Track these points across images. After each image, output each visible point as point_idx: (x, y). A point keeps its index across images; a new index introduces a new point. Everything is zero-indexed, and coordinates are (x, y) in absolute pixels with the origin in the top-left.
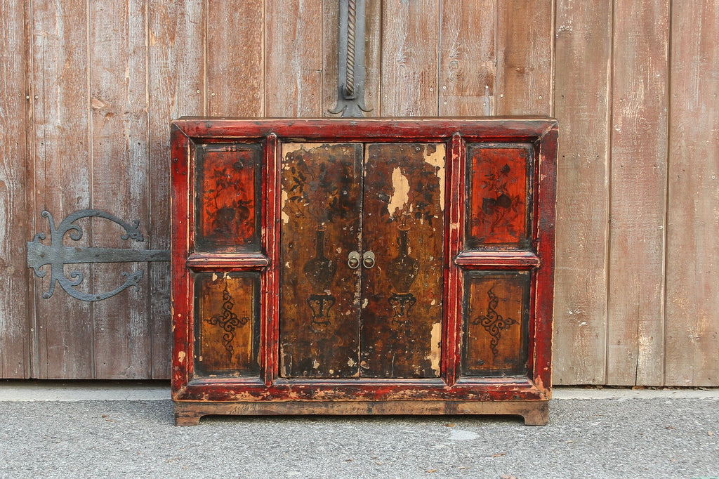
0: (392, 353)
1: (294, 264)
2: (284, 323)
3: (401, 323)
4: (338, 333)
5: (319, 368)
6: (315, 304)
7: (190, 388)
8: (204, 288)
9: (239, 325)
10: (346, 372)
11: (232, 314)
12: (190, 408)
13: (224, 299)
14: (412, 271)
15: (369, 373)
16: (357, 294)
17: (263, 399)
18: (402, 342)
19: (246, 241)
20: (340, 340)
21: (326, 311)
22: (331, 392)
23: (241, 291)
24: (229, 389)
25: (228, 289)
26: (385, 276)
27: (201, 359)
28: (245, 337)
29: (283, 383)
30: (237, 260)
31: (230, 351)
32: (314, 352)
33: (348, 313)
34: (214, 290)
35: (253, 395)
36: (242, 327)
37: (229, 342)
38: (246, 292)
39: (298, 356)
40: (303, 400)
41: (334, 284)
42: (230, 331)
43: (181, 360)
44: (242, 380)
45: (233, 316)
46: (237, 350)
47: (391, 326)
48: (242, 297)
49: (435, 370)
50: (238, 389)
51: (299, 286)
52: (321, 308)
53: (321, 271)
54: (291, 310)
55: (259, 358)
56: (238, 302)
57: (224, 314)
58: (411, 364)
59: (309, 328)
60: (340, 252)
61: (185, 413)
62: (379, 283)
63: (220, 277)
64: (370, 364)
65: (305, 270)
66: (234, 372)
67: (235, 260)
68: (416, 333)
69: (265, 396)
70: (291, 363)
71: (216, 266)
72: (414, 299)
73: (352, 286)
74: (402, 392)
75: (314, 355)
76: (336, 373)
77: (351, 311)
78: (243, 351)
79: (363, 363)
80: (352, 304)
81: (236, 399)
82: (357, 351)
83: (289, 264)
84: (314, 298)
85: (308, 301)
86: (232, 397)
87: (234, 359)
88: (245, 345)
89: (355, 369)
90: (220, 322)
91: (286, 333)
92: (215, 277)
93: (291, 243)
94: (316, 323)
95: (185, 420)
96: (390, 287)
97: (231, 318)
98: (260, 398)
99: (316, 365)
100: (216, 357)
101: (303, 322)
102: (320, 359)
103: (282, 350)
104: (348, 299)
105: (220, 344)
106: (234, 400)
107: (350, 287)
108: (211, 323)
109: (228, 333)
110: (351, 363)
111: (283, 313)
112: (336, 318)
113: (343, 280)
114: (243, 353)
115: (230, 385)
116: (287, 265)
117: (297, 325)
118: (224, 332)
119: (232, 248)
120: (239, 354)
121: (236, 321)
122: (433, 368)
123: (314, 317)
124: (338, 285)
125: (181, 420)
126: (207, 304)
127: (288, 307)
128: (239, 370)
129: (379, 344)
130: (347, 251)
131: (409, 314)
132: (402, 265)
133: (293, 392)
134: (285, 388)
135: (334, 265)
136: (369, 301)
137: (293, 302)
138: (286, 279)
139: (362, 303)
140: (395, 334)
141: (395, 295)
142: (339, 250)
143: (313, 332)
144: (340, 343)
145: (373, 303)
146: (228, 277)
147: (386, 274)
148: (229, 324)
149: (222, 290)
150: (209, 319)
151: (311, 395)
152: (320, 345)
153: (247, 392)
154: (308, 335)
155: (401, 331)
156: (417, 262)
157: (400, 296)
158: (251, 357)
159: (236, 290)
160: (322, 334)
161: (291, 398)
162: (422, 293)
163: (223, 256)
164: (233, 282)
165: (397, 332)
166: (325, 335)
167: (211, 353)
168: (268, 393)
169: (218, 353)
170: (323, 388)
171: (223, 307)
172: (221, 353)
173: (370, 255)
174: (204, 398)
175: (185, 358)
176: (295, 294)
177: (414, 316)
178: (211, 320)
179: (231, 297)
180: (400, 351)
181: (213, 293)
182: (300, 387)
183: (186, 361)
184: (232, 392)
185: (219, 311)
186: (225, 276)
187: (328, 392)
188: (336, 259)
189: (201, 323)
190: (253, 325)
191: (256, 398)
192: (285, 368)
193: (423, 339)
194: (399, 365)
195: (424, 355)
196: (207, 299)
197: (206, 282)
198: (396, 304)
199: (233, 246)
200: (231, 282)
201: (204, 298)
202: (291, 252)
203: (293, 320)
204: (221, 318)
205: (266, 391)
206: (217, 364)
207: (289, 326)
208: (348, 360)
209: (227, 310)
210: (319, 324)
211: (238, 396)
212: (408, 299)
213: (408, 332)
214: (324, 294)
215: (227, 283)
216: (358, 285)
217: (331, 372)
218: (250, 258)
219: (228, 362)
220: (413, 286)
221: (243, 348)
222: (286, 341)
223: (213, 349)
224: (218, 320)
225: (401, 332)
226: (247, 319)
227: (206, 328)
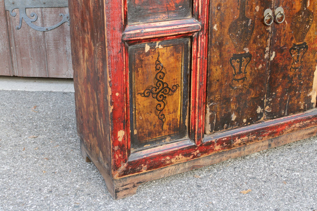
0: (288, 96)
1: (221, 26)
2: (211, 84)
3: (296, 68)
4: (252, 86)
5: (236, 120)
6: (236, 63)
7: (130, 164)
8: (137, 61)
9: (170, 93)
10: (255, 118)
11: (163, 83)
12: (129, 181)
13: (157, 69)
14: (308, 23)
15: (271, 116)
16: (267, 49)
17: (194, 157)
18: (295, 84)
19: (177, 6)
20: (253, 91)
21: (244, 68)
22: (246, 138)
23: (172, 60)
24: (164, 155)
25: (160, 59)
26: (289, 28)
27: (135, 132)
28: (175, 103)
29: (209, 139)
30: (173, 27)
31: (162, 120)
32: (233, 106)
33: (260, 66)
34: (146, 62)
35: (185, 155)
36: (172, 94)
37: (161, 111)
38: (177, 60)
39: (220, 113)
40: (225, 150)
41: (252, 41)
42: (162, 101)
43: (120, 140)
44: (175, 144)
45: (165, 86)
46: (168, 118)
47: (289, 72)
48: (173, 65)
49: (313, 103)
50: (173, 154)
51: (223, 47)
52: (240, 66)
53: (242, 31)
54: (217, 72)
55: (187, 121)
56: (169, 71)
57: (157, 85)
58: (298, 102)
59: (231, 86)
60: (258, 10)
61: (125, 187)
62: (284, 36)
63: (153, 47)
64: (272, 107)
65: (230, 31)
66: (165, 138)
67: (170, 28)
68: (305, 76)
69: (195, 154)
70: (215, 120)
71: (152, 36)
72: (307, 47)
73: (265, 42)
74: (294, 126)
75: (233, 110)
76: (248, 121)
77: (263, 65)
78: (174, 117)
79: (268, 107)
80: (263, 58)
81: (171, 163)
82: (264, 99)
83: (217, 27)
84: (235, 57)
85: (231, 61)
86: (168, 162)
87: (165, 127)
88: (175, 111)
89: (261, 114)
90: (153, 93)
91: (212, 94)
92: (147, 48)
93: (219, 5)
94: (235, 80)
95: (125, 192)
96: (292, 39)
97: (163, 88)
98: (191, 157)
99: (234, 117)
100: (150, 128)
101: (226, 81)
102: (237, 111)
103: (208, 109)
104: (261, 55)
105: (153, 115)
106: (169, 164)
107: (263, 43)
108: (145, 96)
109: (160, 103)
110: (259, 110)
111: (210, 75)
112: (251, 73)
113: (258, 37)
114: (173, 119)
115: (166, 151)
116: (215, 27)
117: (221, 85)
118: (157, 102)
119: (164, 15)
120: (170, 121)
121: (168, 90)
122: (312, 101)
123: (234, 75)
124: (254, 42)
125: (120, 194)
126: (140, 77)
127: (214, 69)
128: (169, 135)
129: (279, 90)
130: (263, 8)
131: (302, 60)
132: (302, 17)
133: (217, 145)
134: (212, 143)
135: (253, 23)
136: (276, 54)
137: (218, 64)
138: (213, 42)
139: (270, 56)
140: (291, 79)
141: (295, 45)
142: (258, 8)
143: (233, 88)
144: (253, 94)
145: (279, 54)
146: (160, 47)
147: (291, 27)
148: (160, 94)
149: (154, 61)
150: (142, 92)
151: (231, 144)
152: (238, 100)
153: (180, 155)
154: (230, 92)
155: (295, 75)
156: (313, 13)
157: (298, 45)
158: (180, 122)
159: (168, 58)
160: (240, 89)
161: (216, 150)
162: (312, 41)
163: (158, 24)
164: (165, 51)
165: (292, 77)
166: (242, 90)
167: (145, 125)
168: (198, 151)
169: (151, 123)
170: (240, 136)
171: (156, 78)
172: (154, 123)
173: (280, 10)
174: (143, 170)
175: (124, 137)
176: (221, 55)
177: (306, 62)
178: (144, 93)
179: (162, 67)
180: (293, 93)
181: (146, 65)
182: (223, 139)
183: (125, 139)
184: (168, 158)
185: (151, 83)
186: (157, 46)
187: (244, 138)
188: (255, 17)
189: (135, 97)
190: (182, 91)
191: (188, 158)
192: (210, 125)
193: (309, 79)
194: (292, 104)
195: (307, 93)
196: (140, 72)
197: (139, 54)
198: (294, 53)
199: (164, 13)
200: (162, 51)
201: (138, 72)
202: (219, 14)
203: (218, 81)
204: (154, 89)
205: (196, 150)
206: (150, 134)
207: (215, 88)
208: (257, 108)
209: (159, 81)
210: (238, 80)
211: (173, 160)
212: (303, 47)
213: (300, 75)
214: (243, 52)
215: (159, 53)
216: (269, 40)
217: (245, 120)
218: (184, 24)
219: (161, 130)
220: (308, 35)
221: (174, 114)
222: (211, 101)
223: (147, 120)
224: (151, 92)
225: (295, 77)
226: (177, 86)
227: (139, 101)
